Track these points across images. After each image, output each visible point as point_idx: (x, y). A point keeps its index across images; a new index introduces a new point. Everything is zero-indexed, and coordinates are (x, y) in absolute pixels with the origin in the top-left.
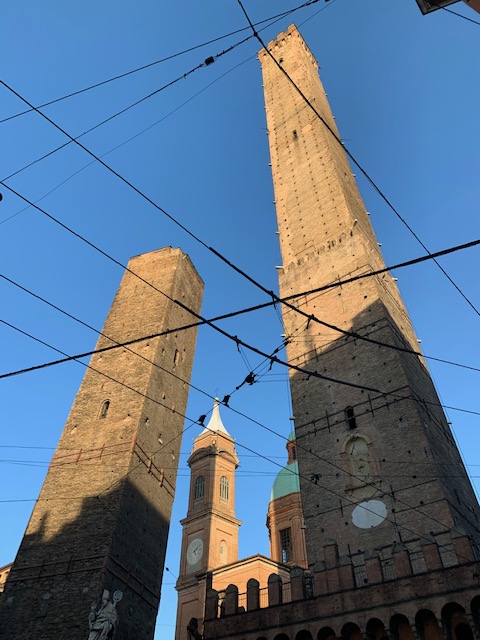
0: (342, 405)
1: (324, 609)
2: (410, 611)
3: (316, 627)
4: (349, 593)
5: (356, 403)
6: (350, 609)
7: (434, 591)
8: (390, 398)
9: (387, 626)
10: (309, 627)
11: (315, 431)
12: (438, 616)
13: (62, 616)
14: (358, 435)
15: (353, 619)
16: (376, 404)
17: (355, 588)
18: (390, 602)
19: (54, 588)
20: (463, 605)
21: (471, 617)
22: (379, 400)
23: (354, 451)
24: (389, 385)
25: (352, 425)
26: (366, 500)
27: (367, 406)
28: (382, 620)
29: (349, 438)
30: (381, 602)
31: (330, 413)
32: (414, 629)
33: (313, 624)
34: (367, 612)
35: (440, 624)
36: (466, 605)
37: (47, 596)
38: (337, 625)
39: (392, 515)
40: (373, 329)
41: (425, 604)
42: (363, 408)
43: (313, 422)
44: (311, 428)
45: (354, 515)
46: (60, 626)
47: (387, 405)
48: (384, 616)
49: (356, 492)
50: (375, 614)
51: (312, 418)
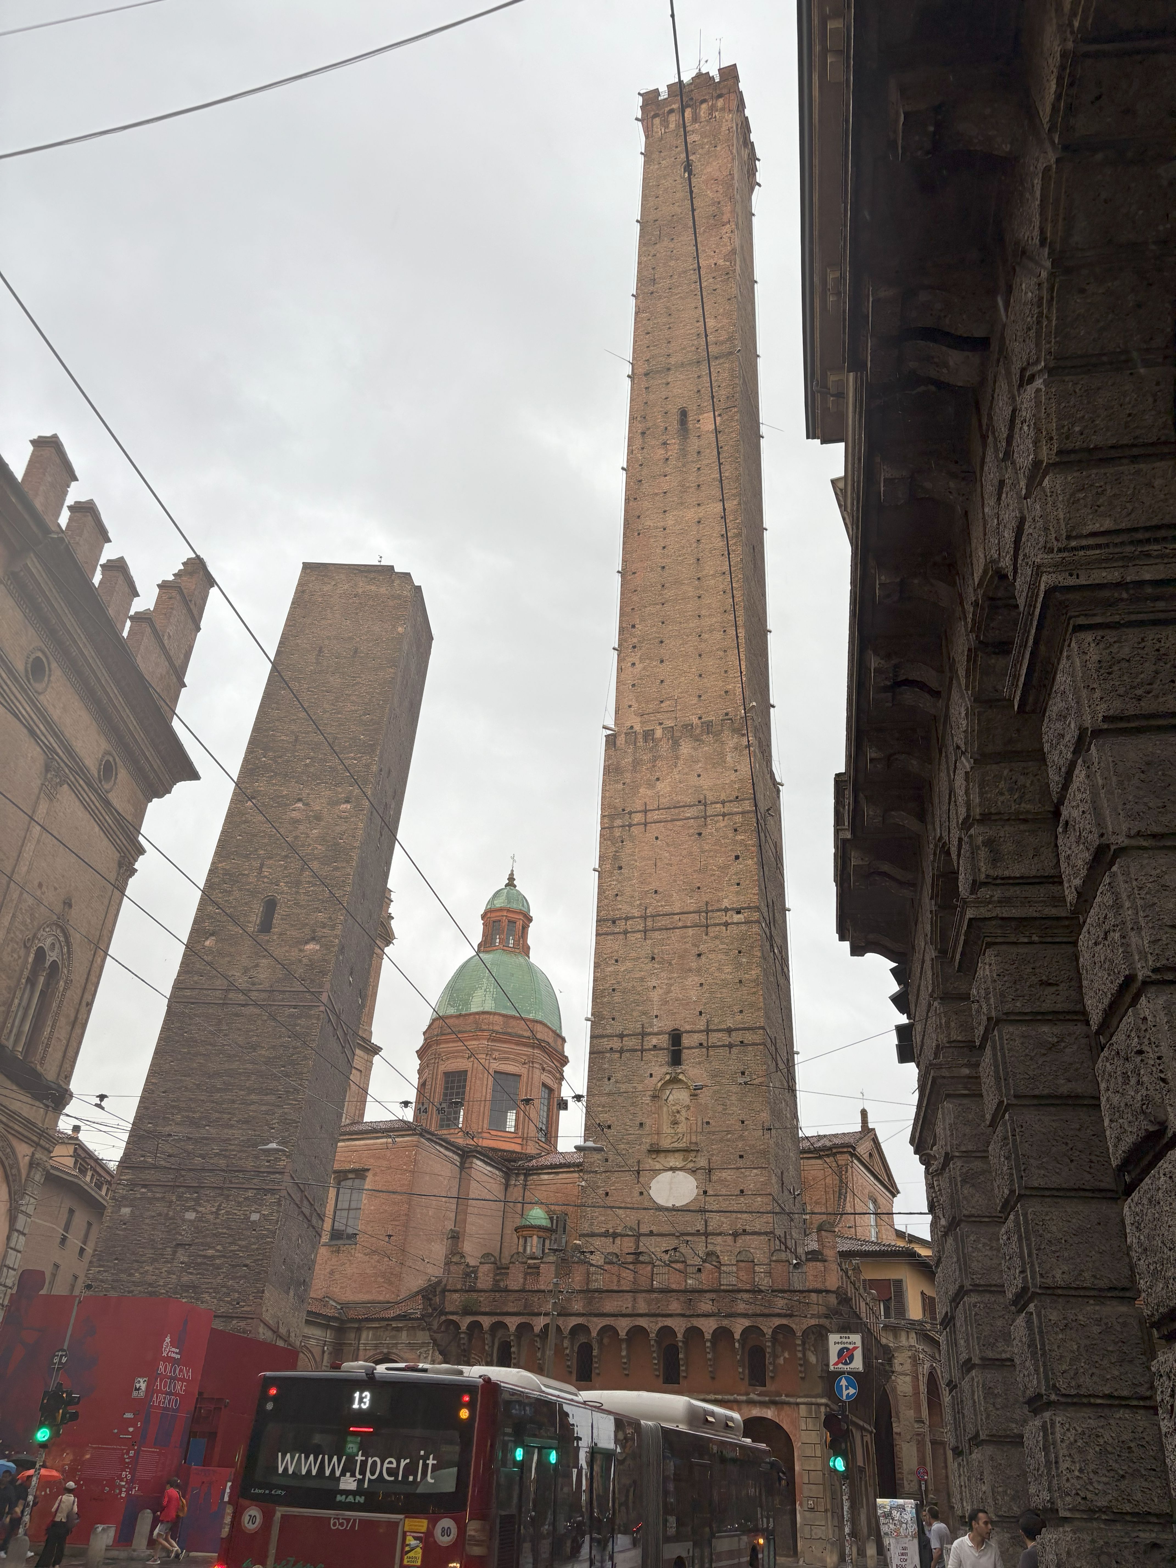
0: (666, 1024)
1: (610, 1305)
2: (708, 1326)
3: (596, 1325)
4: (644, 1295)
5: (688, 1027)
6: (641, 1312)
7: (739, 1311)
8: (736, 1037)
9: (680, 1336)
10: (588, 1321)
11: (621, 1051)
12: (737, 1336)
13: (219, 1247)
14: (681, 1077)
15: (643, 1322)
16: (715, 1038)
17: (652, 1291)
18: (688, 1313)
19: (200, 1205)
20: (765, 1331)
21: (769, 1344)
22: (720, 1035)
23: (671, 1097)
24: (739, 1017)
25: (676, 1059)
26: (673, 1169)
27: (702, 1037)
28: (676, 1330)
29: (668, 1077)
30: (679, 1311)
31: (649, 1030)
32: (708, 1344)
33: (595, 1319)
34: (660, 1319)
35: (737, 1345)
36: (768, 1332)
37: (191, 1216)
38: (623, 1326)
39: (702, 1198)
40: (737, 918)
41: (725, 1323)
42: (697, 1038)
43: (621, 1036)
44: (616, 1044)
45: (653, 1184)
46: (217, 1261)
47: (730, 1046)
48: (679, 1326)
49: (662, 1155)
50: (669, 1322)
51: (619, 1029)
